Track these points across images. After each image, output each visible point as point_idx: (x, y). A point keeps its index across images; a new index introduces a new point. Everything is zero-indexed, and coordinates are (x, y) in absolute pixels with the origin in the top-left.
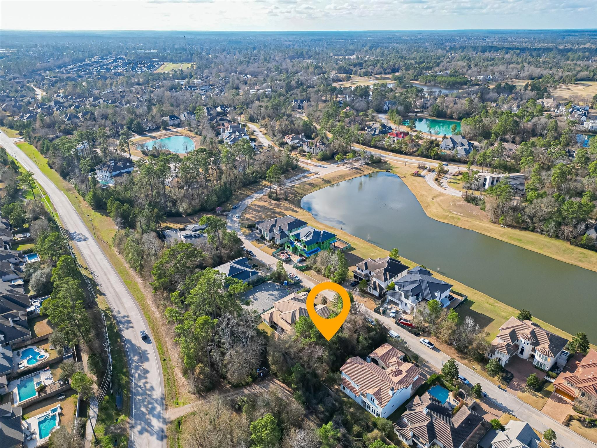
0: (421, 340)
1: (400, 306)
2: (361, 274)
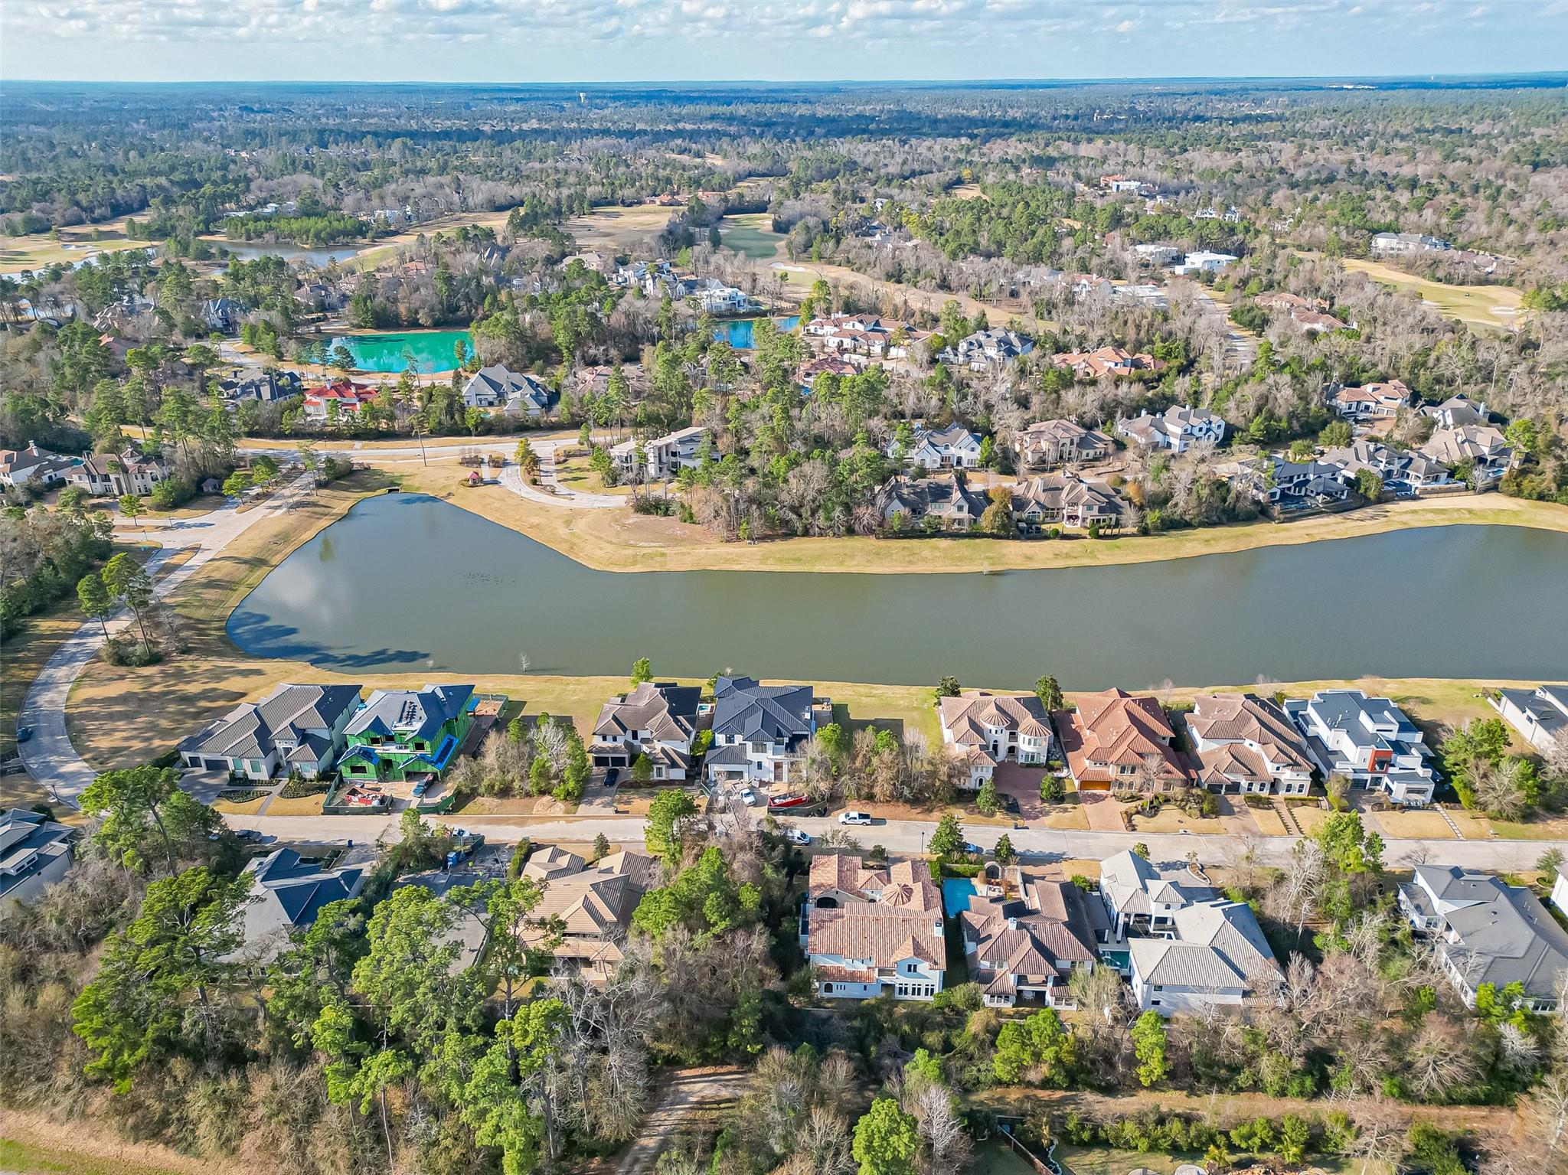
0: (842, 818)
1: (746, 775)
2: (614, 750)
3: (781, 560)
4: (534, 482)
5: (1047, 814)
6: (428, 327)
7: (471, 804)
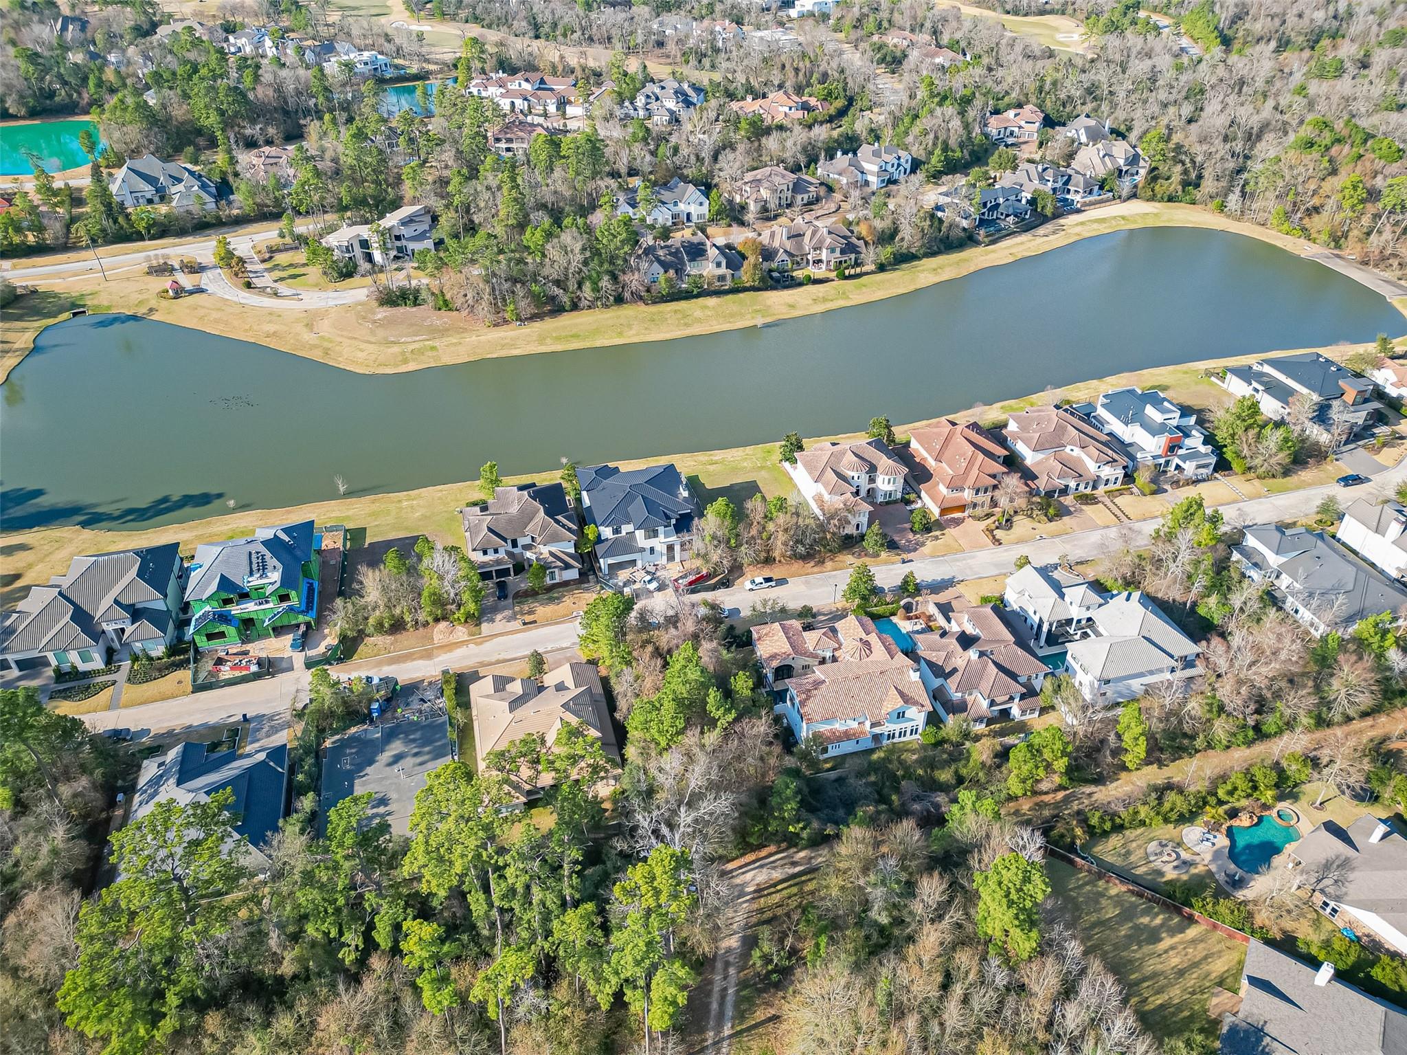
0: (748, 585)
1: (639, 562)
2: (498, 562)
3: (558, 339)
4: (249, 285)
5: (923, 544)
6: (23, 118)
7: (362, 647)
